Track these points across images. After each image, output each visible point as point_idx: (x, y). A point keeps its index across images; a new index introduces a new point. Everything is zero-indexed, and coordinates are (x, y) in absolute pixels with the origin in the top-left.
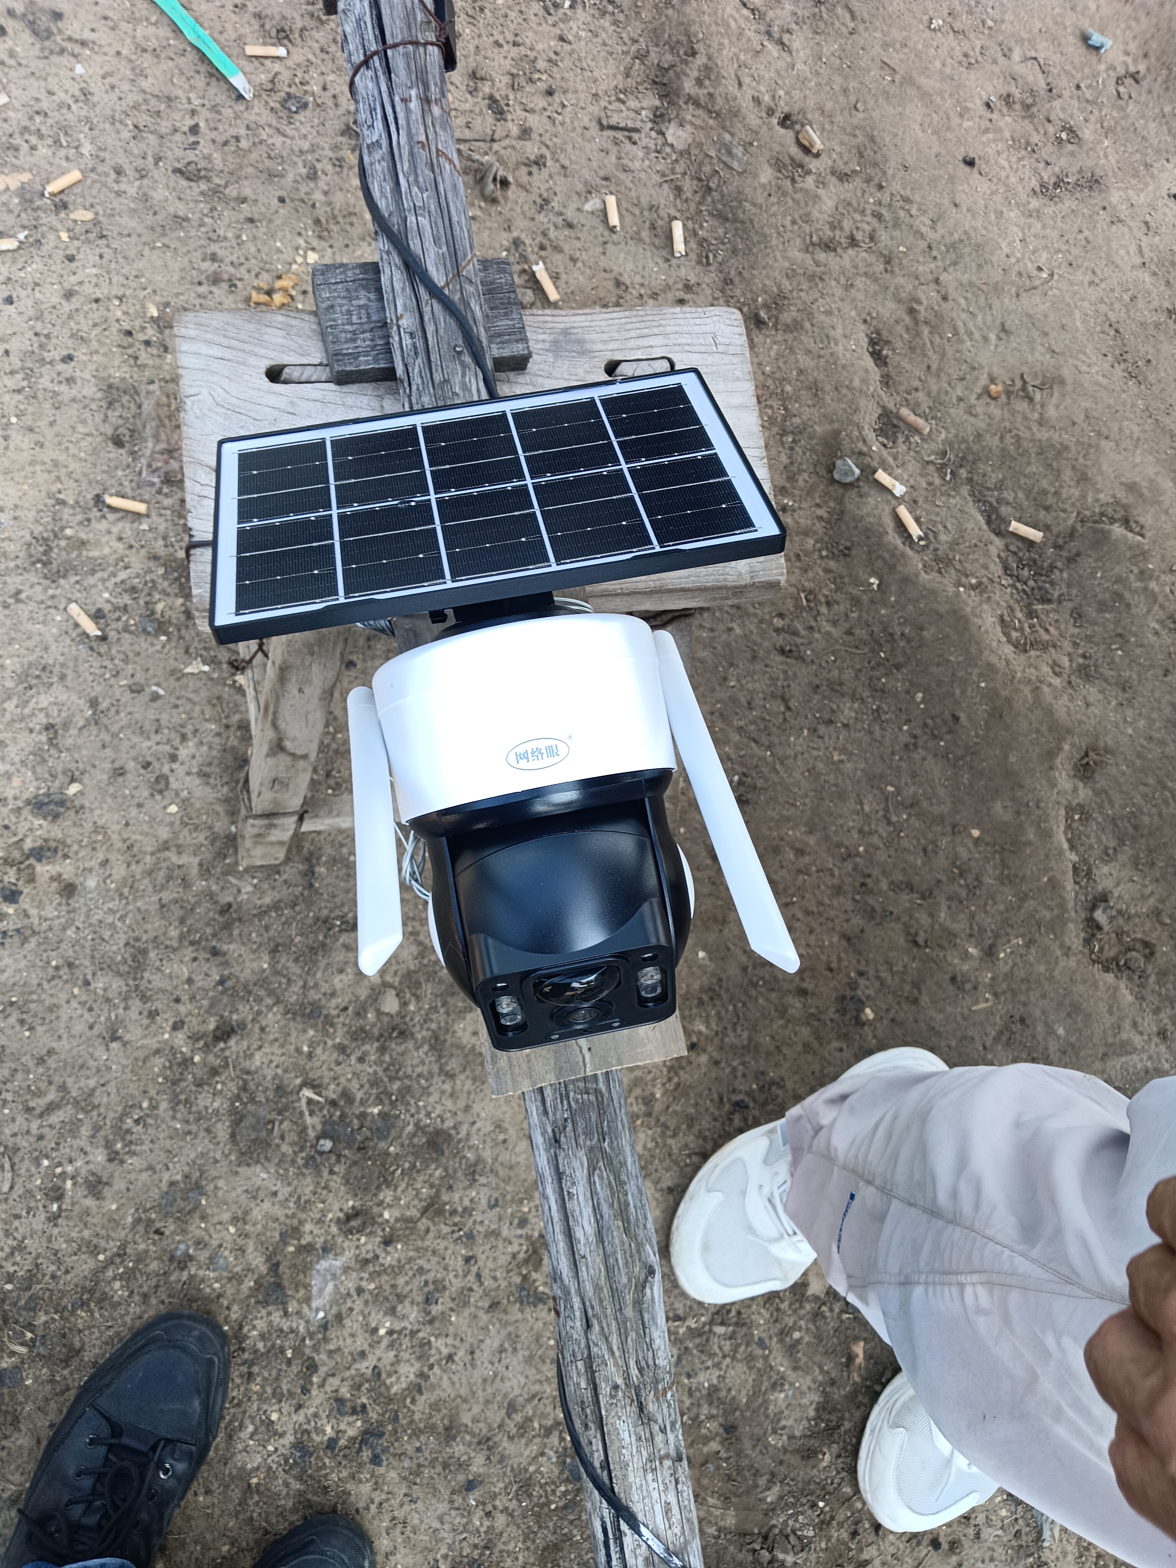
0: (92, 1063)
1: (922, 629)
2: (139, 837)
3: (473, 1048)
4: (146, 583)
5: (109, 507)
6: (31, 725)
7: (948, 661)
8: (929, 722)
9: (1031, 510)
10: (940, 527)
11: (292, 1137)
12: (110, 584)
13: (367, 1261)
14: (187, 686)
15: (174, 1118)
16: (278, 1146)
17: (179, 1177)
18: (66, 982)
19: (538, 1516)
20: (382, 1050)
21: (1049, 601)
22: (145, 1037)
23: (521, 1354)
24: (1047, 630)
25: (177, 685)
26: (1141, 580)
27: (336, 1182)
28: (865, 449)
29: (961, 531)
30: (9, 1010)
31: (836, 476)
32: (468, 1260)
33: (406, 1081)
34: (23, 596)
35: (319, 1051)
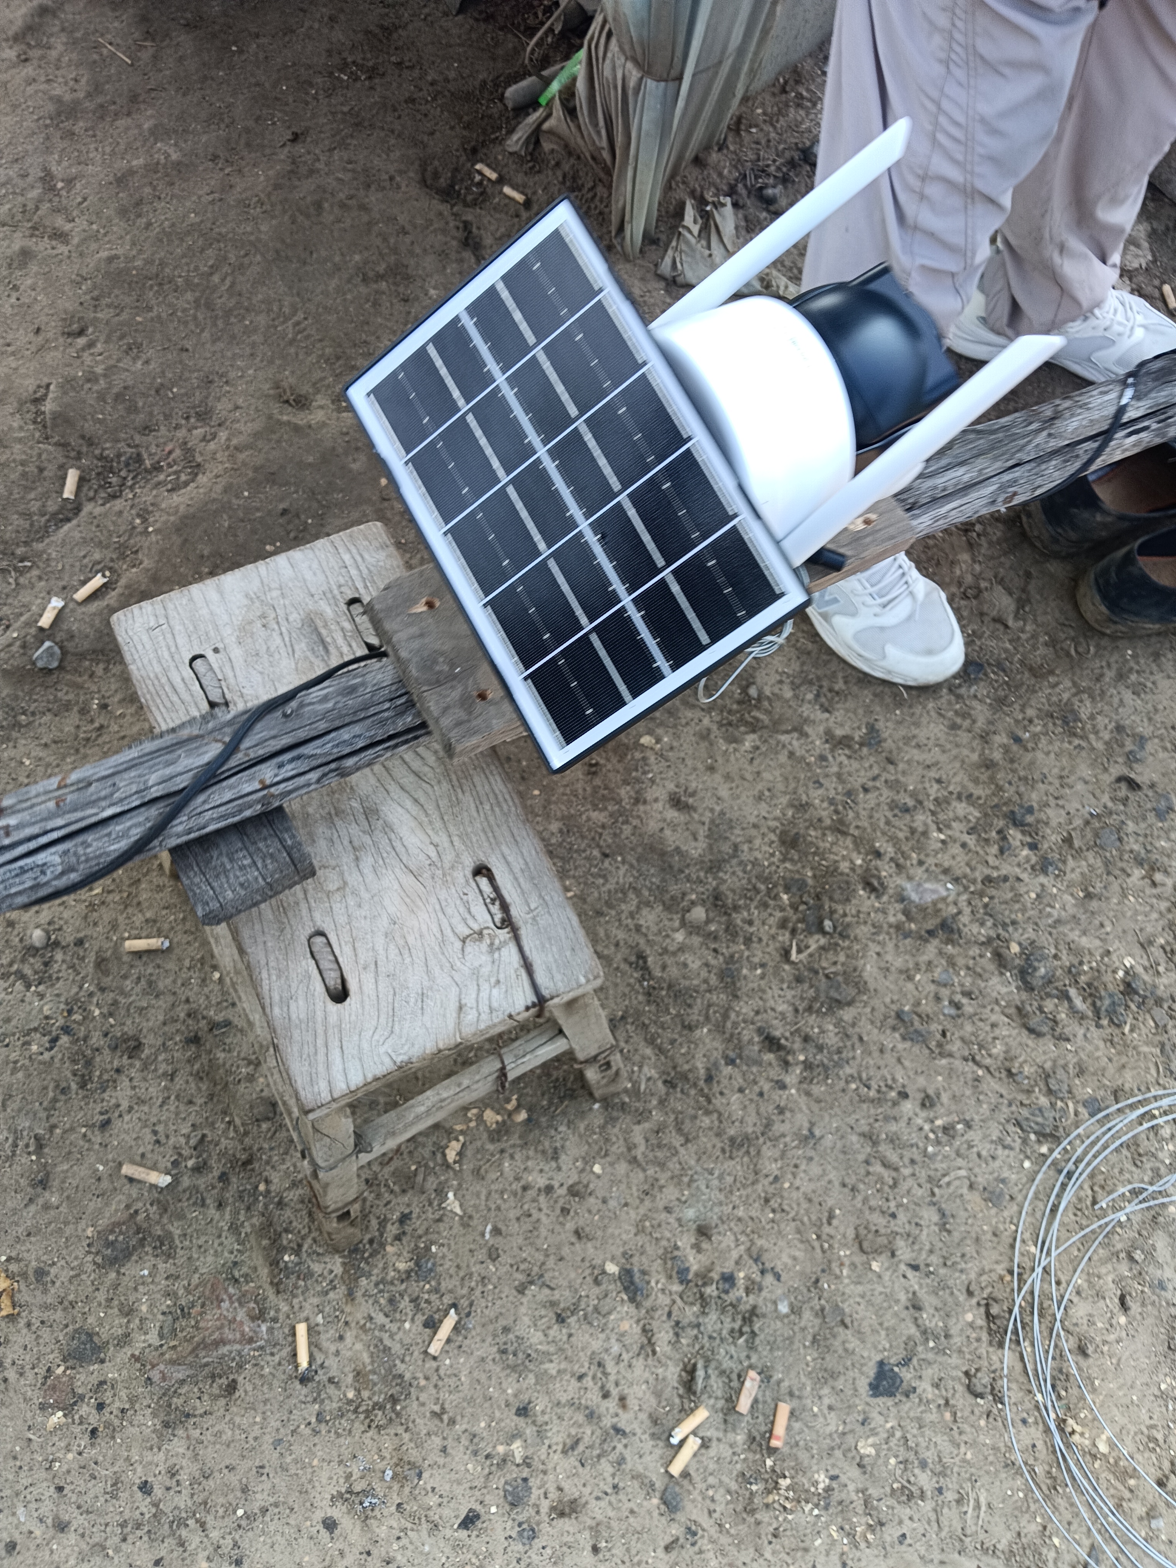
0: (839, 1145)
1: (202, 556)
2: (634, 1189)
3: (707, 837)
4: (381, 1291)
5: (310, 1364)
6: (565, 1338)
7: (230, 527)
8: (292, 535)
9: (46, 484)
10: (86, 561)
11: (830, 955)
12: (394, 1327)
13: (898, 866)
14: (474, 1206)
15: (854, 1058)
16: (843, 964)
17: (897, 1035)
18: (782, 1197)
19: (1017, 687)
20: (736, 908)
21: (139, 455)
22: (801, 1110)
23: (915, 731)
24: (170, 452)
25: (476, 1216)
26: (96, 381)
27: (851, 909)
28: (18, 643)
29: (85, 541)
30: (824, 1237)
31: (55, 664)
32: (866, 790)
33: (754, 880)
34: (437, 1409)
35: (756, 960)
